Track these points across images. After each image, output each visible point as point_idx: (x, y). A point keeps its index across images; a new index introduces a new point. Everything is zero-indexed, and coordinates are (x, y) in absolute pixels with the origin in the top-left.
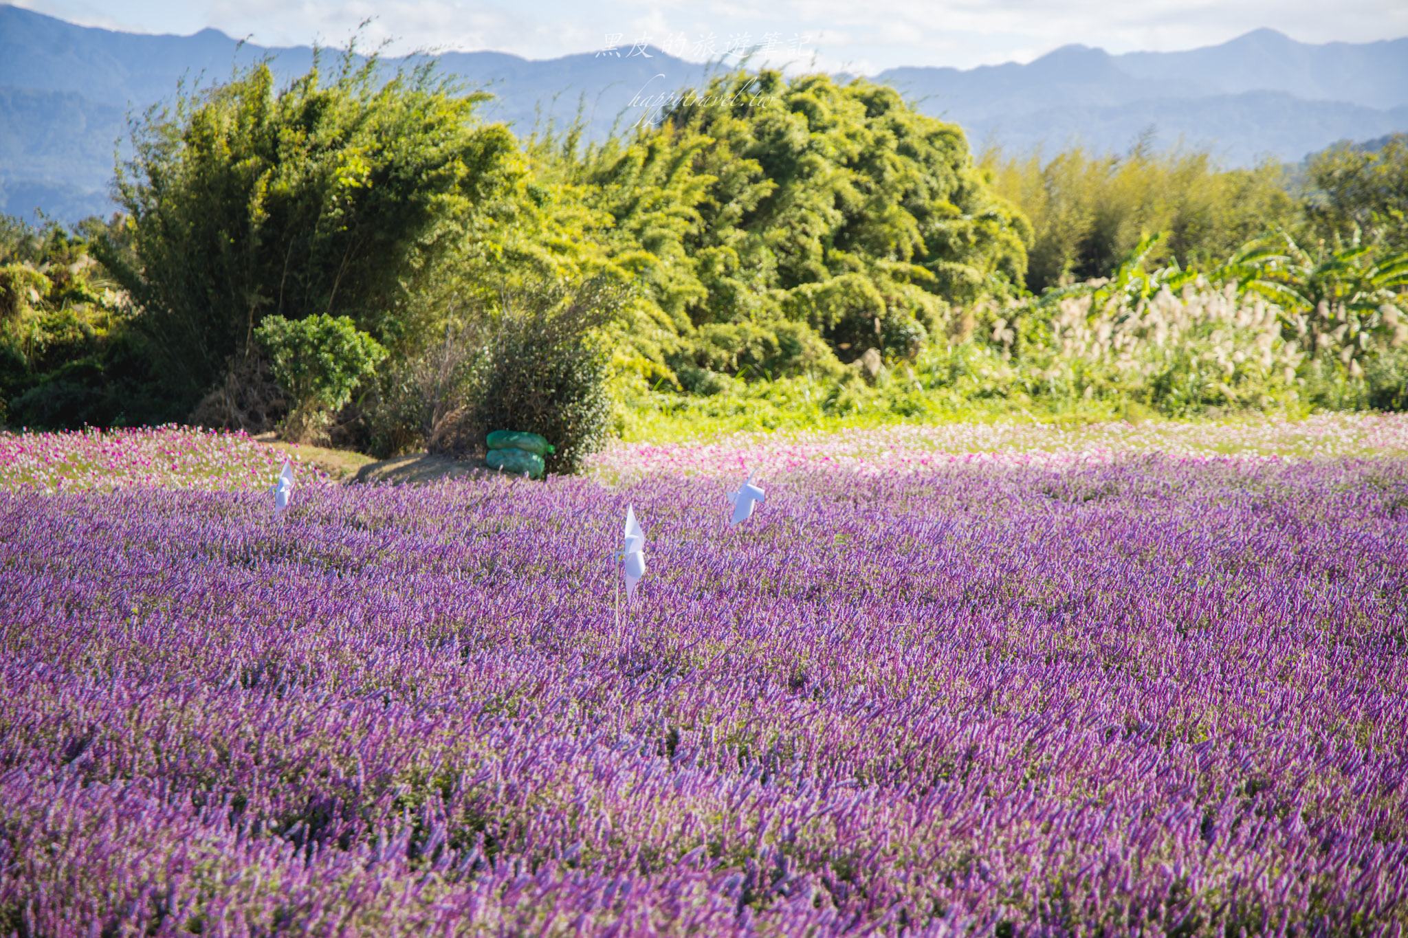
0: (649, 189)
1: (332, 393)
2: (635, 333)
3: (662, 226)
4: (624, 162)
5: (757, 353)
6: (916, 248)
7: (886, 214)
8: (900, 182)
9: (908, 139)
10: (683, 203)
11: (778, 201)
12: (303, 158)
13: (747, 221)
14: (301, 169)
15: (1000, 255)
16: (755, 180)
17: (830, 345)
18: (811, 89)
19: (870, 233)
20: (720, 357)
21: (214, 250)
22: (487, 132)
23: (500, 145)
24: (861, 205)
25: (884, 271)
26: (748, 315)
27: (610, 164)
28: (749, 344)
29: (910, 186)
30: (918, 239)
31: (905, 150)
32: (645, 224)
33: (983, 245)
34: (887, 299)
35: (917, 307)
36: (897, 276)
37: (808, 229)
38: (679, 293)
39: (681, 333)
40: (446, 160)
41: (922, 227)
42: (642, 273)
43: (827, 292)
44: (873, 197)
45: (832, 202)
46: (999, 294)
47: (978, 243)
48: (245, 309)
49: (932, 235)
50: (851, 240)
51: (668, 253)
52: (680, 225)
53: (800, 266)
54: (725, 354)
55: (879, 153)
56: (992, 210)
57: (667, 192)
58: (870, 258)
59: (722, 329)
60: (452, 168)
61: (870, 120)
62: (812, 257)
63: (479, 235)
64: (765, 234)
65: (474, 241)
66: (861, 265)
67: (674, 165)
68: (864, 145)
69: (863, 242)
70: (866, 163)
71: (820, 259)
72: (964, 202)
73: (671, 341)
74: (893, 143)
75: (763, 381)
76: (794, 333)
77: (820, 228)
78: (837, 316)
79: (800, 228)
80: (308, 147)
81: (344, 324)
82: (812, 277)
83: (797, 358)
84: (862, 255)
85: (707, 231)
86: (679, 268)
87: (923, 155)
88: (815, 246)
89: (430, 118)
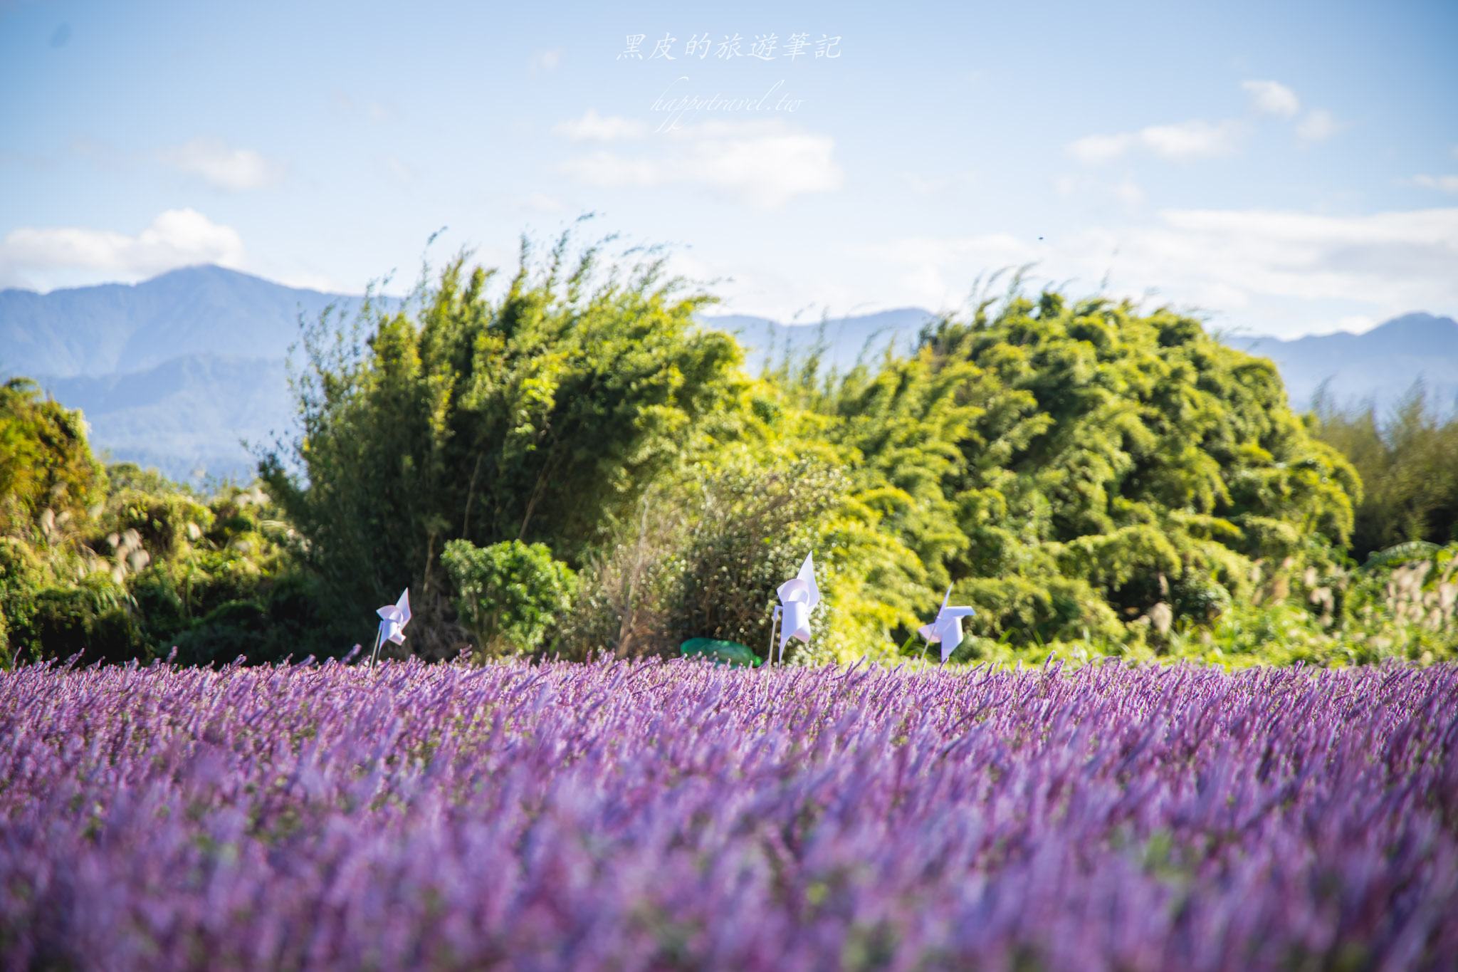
0: (902, 420)
1: (522, 631)
2: (883, 586)
3: (918, 465)
4: (875, 390)
5: (1027, 616)
6: (1219, 500)
7: (1182, 457)
8: (1200, 419)
9: (1210, 373)
10: (943, 439)
11: (1054, 440)
12: (499, 367)
13: (1016, 462)
14: (496, 380)
15: (1320, 510)
16: (1028, 414)
17: (1114, 609)
18: (1096, 313)
19: (1162, 479)
20: (982, 619)
21: (395, 471)
22: (707, 337)
23: (721, 353)
24: (1153, 447)
25: (1179, 524)
26: (1016, 571)
27: (858, 392)
28: (1017, 605)
29: (1211, 425)
30: (1221, 487)
31: (1207, 385)
32: (898, 461)
33: (1298, 498)
34: (1184, 557)
35: (1219, 568)
36: (1195, 531)
37: (1089, 472)
38: (937, 542)
39: (937, 588)
40: (659, 368)
41: (1226, 475)
42: (892, 518)
43: (1111, 547)
44: (1168, 438)
45: (1118, 441)
46: (1319, 559)
47: (1293, 496)
48: (424, 537)
49: (1238, 485)
50: (1141, 488)
51: (923, 495)
52: (939, 463)
53: (1080, 516)
54: (988, 615)
55: (1174, 386)
56: (1310, 458)
57: (923, 426)
58: (1162, 508)
59: (986, 585)
60: (666, 376)
61: (1165, 350)
62: (1094, 506)
63: (697, 456)
64: (1038, 476)
65: (690, 462)
66: (1152, 517)
67: (934, 396)
68: (1158, 377)
69: (1154, 491)
70: (1162, 397)
71: (1104, 508)
72: (1277, 449)
73: (924, 596)
74: (1192, 376)
75: (1033, 646)
76: (1070, 592)
77: (1104, 473)
78: (1124, 575)
79: (1079, 471)
80: (506, 355)
81: (537, 554)
82: (1093, 529)
83: (1074, 623)
84: (1154, 505)
85: (970, 472)
86: (937, 514)
87: (1227, 391)
88: (1097, 493)
89: (646, 321)
